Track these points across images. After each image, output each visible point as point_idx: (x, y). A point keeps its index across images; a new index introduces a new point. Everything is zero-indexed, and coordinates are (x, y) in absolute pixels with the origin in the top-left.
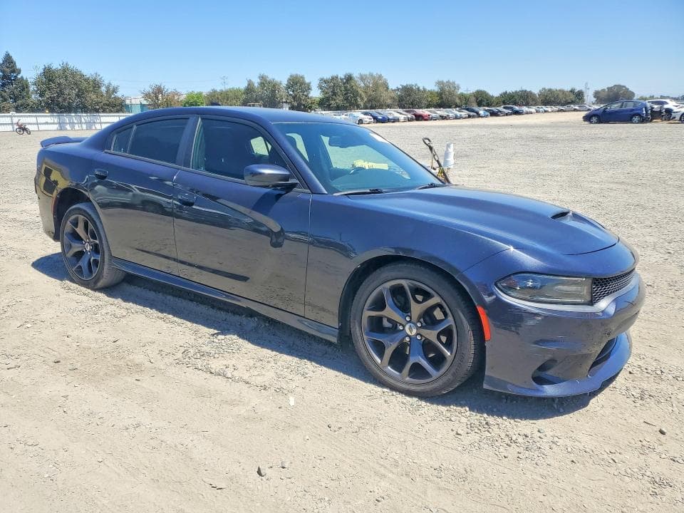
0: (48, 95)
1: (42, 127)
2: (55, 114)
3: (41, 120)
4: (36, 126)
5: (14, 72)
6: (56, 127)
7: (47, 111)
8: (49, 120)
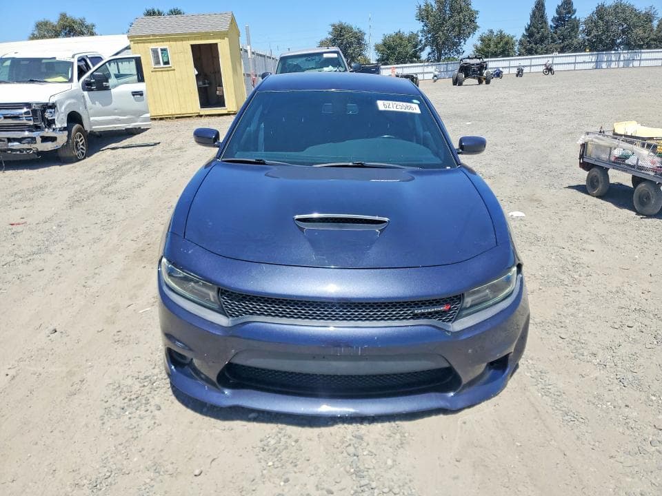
0: (594, 33)
1: (579, 67)
2: (595, 53)
3: (579, 59)
4: (573, 65)
5: (569, 13)
6: (592, 65)
7: (588, 50)
8: (587, 59)
